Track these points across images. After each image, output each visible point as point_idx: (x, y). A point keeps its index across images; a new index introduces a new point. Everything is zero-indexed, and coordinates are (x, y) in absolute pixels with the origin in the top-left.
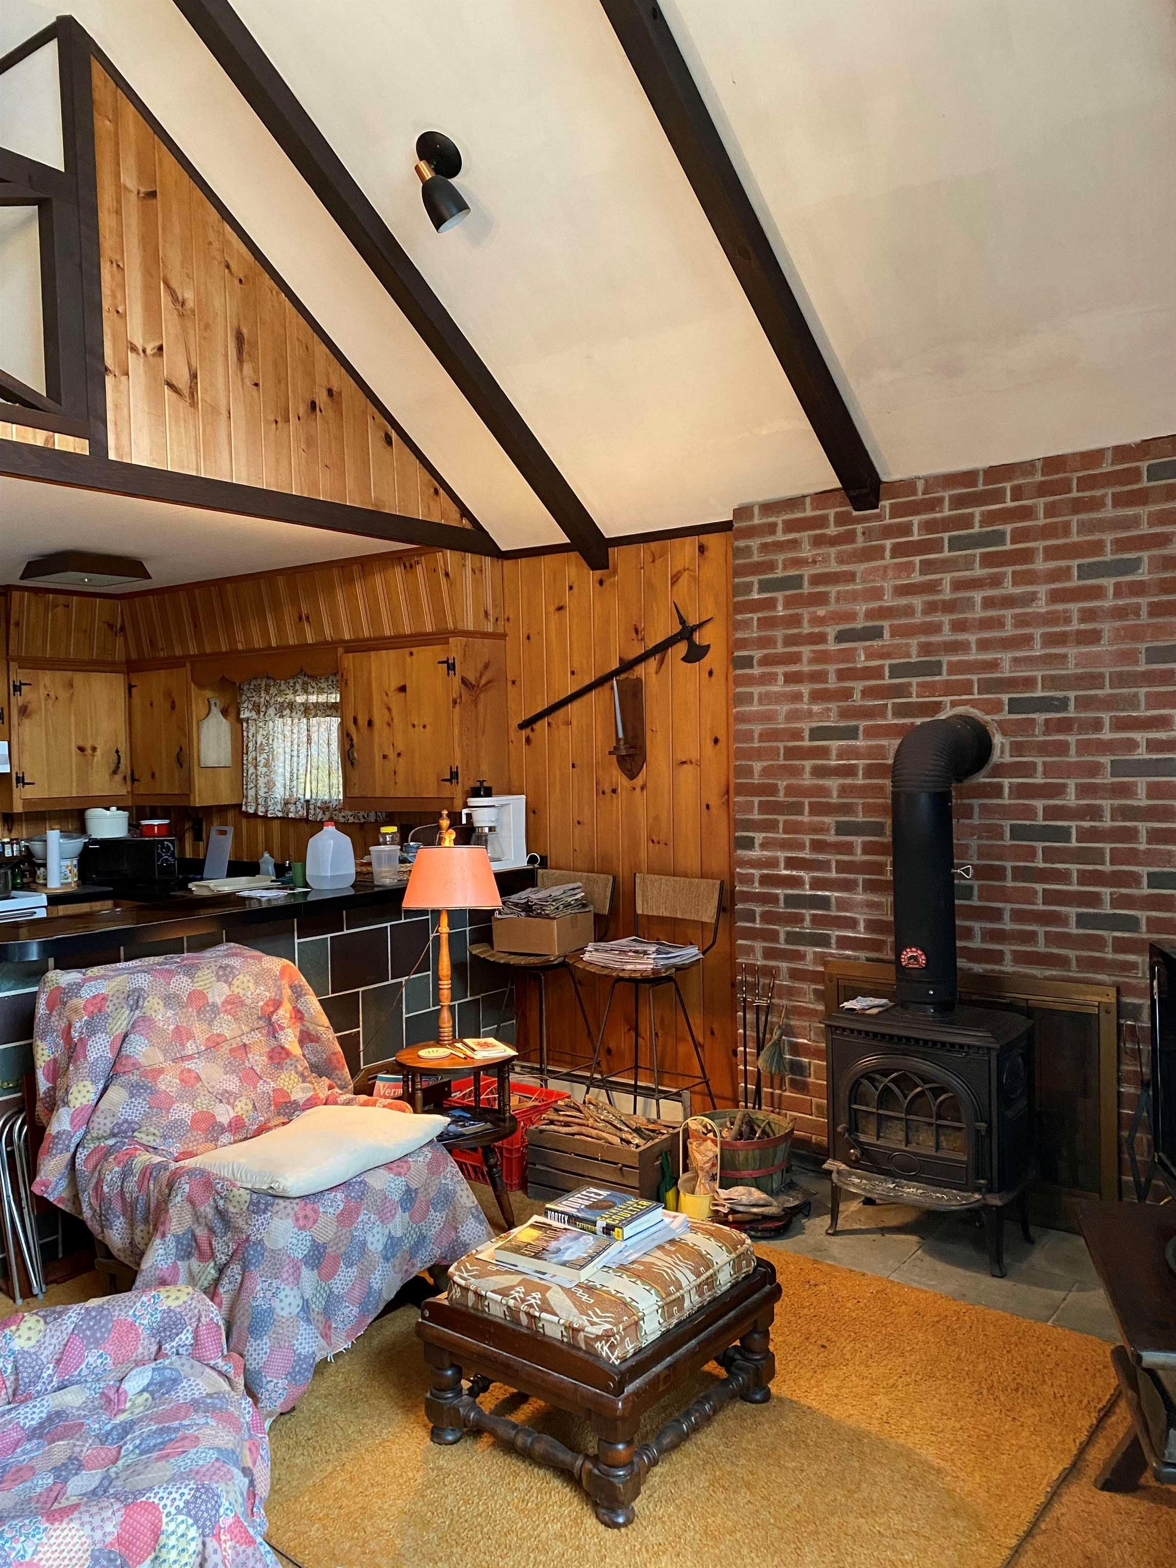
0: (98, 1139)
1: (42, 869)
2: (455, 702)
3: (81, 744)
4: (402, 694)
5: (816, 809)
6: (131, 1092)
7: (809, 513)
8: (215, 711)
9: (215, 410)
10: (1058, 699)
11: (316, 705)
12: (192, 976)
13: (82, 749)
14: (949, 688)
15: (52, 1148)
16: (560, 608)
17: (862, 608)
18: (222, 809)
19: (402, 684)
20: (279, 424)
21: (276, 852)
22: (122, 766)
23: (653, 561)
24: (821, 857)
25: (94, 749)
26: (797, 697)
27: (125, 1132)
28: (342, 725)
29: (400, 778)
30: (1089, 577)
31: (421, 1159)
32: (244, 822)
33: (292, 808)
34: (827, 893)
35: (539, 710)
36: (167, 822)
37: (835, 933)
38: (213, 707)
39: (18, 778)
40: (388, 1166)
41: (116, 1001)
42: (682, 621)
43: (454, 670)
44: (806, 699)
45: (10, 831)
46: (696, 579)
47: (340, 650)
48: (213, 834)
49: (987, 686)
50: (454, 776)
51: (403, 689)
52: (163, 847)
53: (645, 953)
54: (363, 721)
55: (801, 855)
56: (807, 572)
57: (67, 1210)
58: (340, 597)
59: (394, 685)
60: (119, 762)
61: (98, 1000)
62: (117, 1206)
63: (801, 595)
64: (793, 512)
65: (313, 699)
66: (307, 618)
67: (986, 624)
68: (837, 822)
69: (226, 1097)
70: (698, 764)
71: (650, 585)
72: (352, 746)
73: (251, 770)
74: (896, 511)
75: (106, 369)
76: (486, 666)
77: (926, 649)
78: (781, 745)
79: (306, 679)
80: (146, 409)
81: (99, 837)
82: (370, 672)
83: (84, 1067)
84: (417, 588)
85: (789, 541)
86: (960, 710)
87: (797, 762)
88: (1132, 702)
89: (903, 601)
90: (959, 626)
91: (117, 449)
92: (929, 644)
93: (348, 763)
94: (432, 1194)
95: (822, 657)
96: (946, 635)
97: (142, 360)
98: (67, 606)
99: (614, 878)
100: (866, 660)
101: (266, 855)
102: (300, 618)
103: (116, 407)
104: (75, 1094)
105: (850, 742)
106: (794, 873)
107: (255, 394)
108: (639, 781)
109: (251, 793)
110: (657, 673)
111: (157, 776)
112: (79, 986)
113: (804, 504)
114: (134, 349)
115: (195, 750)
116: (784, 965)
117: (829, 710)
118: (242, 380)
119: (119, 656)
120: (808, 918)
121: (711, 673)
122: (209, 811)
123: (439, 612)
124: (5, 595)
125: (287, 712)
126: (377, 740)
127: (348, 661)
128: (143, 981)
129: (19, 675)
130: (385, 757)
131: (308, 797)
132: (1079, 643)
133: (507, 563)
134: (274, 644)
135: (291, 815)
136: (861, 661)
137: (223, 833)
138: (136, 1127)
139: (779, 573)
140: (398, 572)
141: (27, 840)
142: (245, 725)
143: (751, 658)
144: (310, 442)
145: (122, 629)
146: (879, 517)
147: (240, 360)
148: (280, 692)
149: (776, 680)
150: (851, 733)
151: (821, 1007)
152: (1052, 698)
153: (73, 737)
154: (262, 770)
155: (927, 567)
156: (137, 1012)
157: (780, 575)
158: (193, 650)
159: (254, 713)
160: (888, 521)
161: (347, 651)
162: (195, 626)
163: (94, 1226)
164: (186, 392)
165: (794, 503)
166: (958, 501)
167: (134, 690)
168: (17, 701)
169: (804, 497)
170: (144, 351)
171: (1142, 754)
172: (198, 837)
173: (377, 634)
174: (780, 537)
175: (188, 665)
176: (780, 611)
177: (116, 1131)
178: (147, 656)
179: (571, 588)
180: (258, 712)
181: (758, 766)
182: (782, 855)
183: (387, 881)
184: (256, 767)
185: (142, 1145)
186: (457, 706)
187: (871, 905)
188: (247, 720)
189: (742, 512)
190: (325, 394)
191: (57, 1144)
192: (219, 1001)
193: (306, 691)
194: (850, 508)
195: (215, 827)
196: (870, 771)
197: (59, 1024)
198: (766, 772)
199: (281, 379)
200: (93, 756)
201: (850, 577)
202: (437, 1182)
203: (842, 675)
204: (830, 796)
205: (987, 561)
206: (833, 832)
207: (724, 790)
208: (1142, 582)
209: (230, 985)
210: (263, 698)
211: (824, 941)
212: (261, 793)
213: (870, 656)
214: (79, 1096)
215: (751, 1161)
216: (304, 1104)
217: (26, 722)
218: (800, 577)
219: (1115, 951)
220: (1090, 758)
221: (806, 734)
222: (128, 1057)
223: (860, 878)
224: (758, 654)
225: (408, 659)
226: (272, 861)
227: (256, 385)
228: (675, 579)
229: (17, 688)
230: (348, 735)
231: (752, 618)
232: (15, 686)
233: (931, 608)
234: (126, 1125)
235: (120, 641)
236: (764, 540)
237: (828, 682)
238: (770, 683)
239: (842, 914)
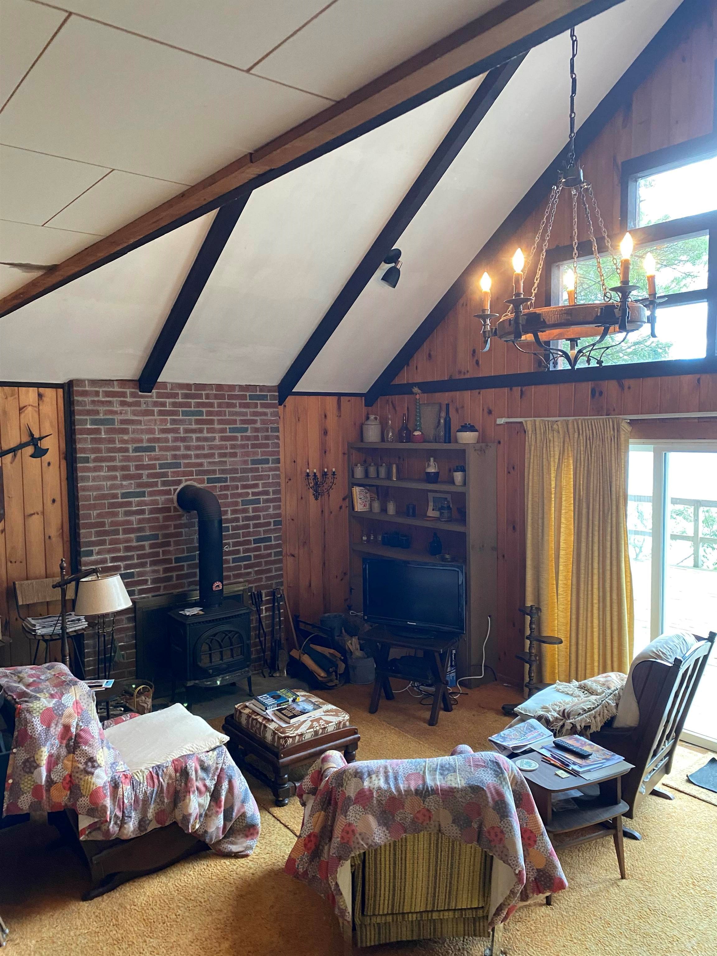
5: (126, 531)
7: (116, 389)
10: (224, 478)
14: (185, 474)
17: (145, 437)
23: (6, 398)
24: (129, 554)
26: (115, 478)
30: (233, 432)
34: (132, 570)
37: (137, 589)
42: (30, 435)
44: (119, 479)
46: (37, 412)
49: (199, 473)
55: (119, 555)
56: (117, 418)
63: (115, 428)
64: (107, 387)
67: (198, 448)
68: (137, 536)
70: (43, 513)
74: (159, 395)
77: (175, 457)
78: (106, 502)
85: (107, 401)
86: (188, 483)
87: (115, 510)
88: (247, 479)
89: (164, 436)
90: (188, 448)
92: (176, 455)
95: (128, 459)
96: (182, 452)
100: (149, 461)
105: (142, 499)
106: (115, 564)
110: (11, 463)
113: (113, 384)
117: (132, 484)
121: (49, 464)
132: (231, 457)
136: (146, 462)
139: (101, 416)
143: (88, 458)
146: (151, 397)
149: (103, 470)
150: (143, 494)
152: (222, 478)
155: (174, 422)
157: (103, 418)
160: (155, 400)
165: (109, 382)
166: (186, 396)
169: (112, 380)
171: (251, 497)
174: (101, 398)
176: (103, 435)
181: (93, 513)
182: (109, 556)
187: (154, 571)
189: (79, 382)
194: (138, 391)
196: (152, 511)
198: (98, 516)
201: (139, 422)
203: (138, 467)
204: (133, 524)
205: (198, 422)
206: (135, 541)
207: (60, 526)
208: (249, 436)
211: (132, 593)
213: (150, 459)
218: (114, 420)
219: (245, 569)
220: (235, 500)
221: (120, 496)
223: (148, 560)
224: (91, 456)
228: (23, 410)
231: (87, 438)
233: (176, 439)
236: (92, 399)
237: (130, 471)
238: (100, 471)
239: (140, 578)
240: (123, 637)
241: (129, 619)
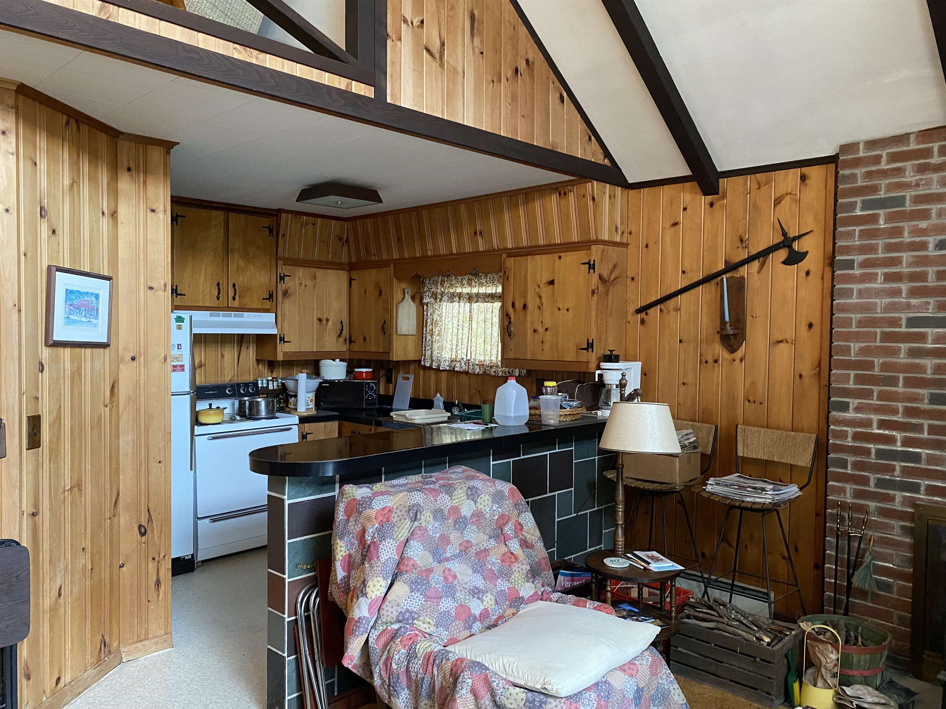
0: (386, 623)
1: (293, 399)
2: (593, 292)
3: (319, 316)
4: (551, 286)
5: (910, 382)
6: (411, 588)
7: (913, 146)
8: (408, 297)
9: (455, 70)
11: (478, 295)
12: (450, 495)
13: (320, 320)
15: (356, 631)
16: (675, 224)
18: (406, 363)
19: (551, 279)
20: (495, 83)
21: (444, 393)
22: (344, 332)
23: (759, 188)
24: (914, 421)
25: (328, 320)
26: (897, 293)
27: (407, 620)
28: (502, 307)
29: (547, 346)
31: (644, 662)
32: (421, 372)
33: (458, 365)
34: (918, 450)
35: (653, 299)
36: (371, 370)
37: (924, 483)
38: (406, 294)
39: (280, 338)
40: (622, 668)
41: (399, 514)
42: (784, 234)
43: (594, 269)
44: (904, 295)
45: (272, 372)
46: (798, 202)
47: (504, 256)
48: (400, 379)
50: (590, 346)
51: (552, 283)
52: (369, 385)
53: (763, 489)
54: (519, 305)
55: (895, 418)
56: (909, 194)
57: (359, 674)
58: (506, 217)
59: (545, 279)
60: (342, 330)
61: (386, 512)
62: (403, 679)
63: (903, 212)
64: (898, 146)
65: (475, 290)
66: (481, 233)
68: (932, 394)
69: (476, 593)
70: (794, 342)
71: (755, 207)
72: (510, 322)
73: (429, 338)
75: (388, 35)
76: (615, 266)
78: (878, 330)
79: (470, 277)
80: (412, 67)
81: (328, 379)
82: (526, 271)
83: (378, 565)
84: (568, 211)
85: (893, 170)
87: (894, 345)
91: (392, 95)
93: (507, 335)
94: (652, 692)
95: (922, 261)
97: (410, 30)
98: (314, 224)
99: (716, 427)
101: (438, 395)
102: (475, 233)
103: (393, 63)
104: (372, 588)
106: (887, 432)
107: (481, 59)
108: (740, 353)
109: (428, 353)
110: (759, 272)
111: (367, 340)
112: (371, 499)
113: (908, 139)
114: (405, 21)
115: (394, 323)
116: (872, 505)
117: (928, 303)
118: (473, 48)
119: (344, 259)
120: (898, 468)
121: (808, 273)
122: (398, 364)
123: (584, 226)
124: (276, 215)
125: (457, 299)
126: (529, 319)
127: (510, 263)
128: (418, 498)
129: (284, 270)
130: (535, 331)
131: (469, 358)
133: (633, 193)
134: (454, 251)
135: (456, 369)
137: (408, 379)
138: (416, 616)
139: (882, 194)
140: (554, 197)
141: (282, 379)
142: (425, 307)
143: (853, 261)
144: (514, 98)
145: (347, 241)
147: (472, 35)
148: (452, 285)
149: (876, 279)
151: (907, 540)
153: (315, 312)
154: (436, 338)
156: (416, 523)
157: (883, 196)
158: (396, 256)
159: (432, 300)
161: (509, 256)
162: (399, 239)
163: (383, 693)
164: (437, 56)
165: (898, 139)
167: (353, 282)
168: (282, 287)
169: (908, 134)
170: (412, 23)
172: (389, 381)
173: (534, 244)
174: (884, 165)
175: (392, 266)
176: (882, 224)
177: (401, 618)
178: (363, 260)
179: (685, 209)
180: (436, 299)
181: (855, 347)
182: (875, 418)
183: (552, 422)
184: (432, 335)
185: (420, 631)
186: (595, 295)
188: (427, 303)
189: (846, 148)
190: (524, 62)
191: (359, 627)
192: (468, 515)
193: (470, 285)
195: (400, 376)
197: (354, 528)
198: (863, 351)
199: (497, 51)
200: (327, 324)
202: (655, 682)
203: (942, 276)
204: (925, 372)
206: (926, 401)
207: (818, 364)
209: (476, 502)
210: (440, 289)
211: (915, 488)
212: (435, 353)
214: (374, 589)
215: (862, 663)
216: (528, 599)
217: (287, 301)
218: (904, 197)
221: (904, 322)
222: (409, 558)
224: (859, 258)
225: (557, 262)
226: (442, 399)
227: (482, 53)
228: (778, 201)
229: (282, 278)
230: (507, 315)
231: (855, 230)
232: (280, 277)
234: (408, 614)
235: (345, 249)
236: (868, 169)
237: (927, 281)
238: (870, 281)
239: (933, 467)
240: (891, 555)
241: (906, 530)
